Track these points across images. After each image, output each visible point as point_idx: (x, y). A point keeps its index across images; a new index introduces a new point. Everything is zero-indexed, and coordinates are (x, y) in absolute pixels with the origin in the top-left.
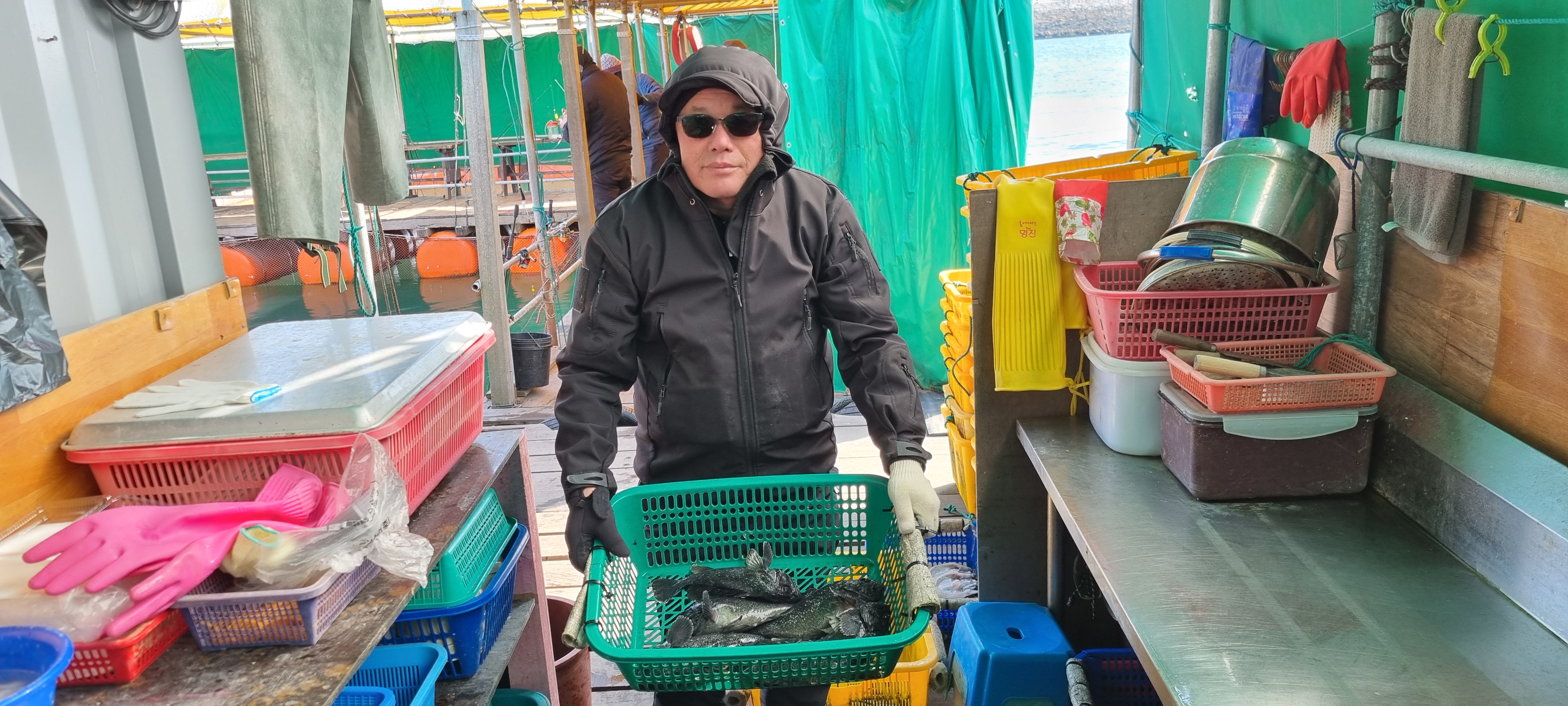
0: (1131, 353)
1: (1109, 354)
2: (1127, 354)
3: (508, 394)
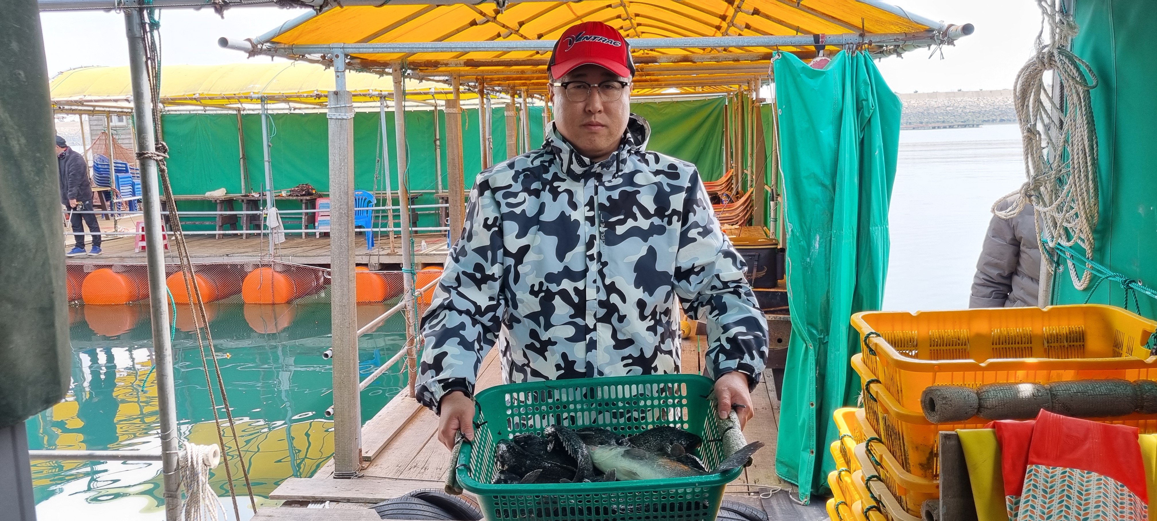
3: (350, 461)
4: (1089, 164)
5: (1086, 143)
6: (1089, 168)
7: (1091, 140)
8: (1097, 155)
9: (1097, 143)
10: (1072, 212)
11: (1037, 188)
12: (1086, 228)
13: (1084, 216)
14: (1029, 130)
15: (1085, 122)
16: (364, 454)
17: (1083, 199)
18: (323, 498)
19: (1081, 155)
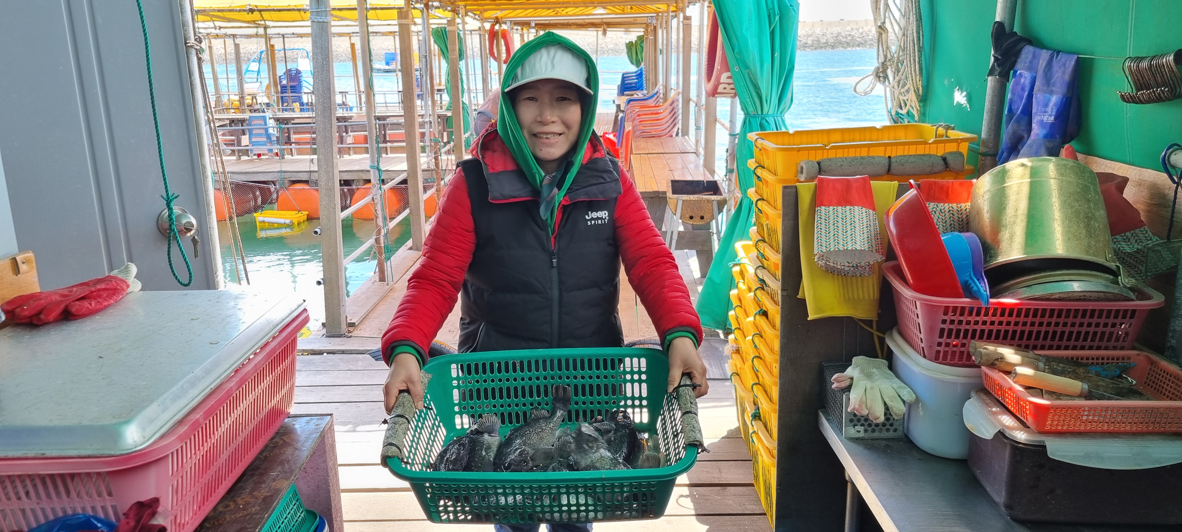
0: (949, 357)
1: (925, 357)
2: (945, 358)
3: (340, 324)
4: (916, 50)
5: (915, 35)
6: (916, 54)
7: (918, 33)
8: (923, 44)
9: (923, 35)
10: (906, 88)
11: (885, 71)
12: (914, 98)
13: (912, 89)
14: (880, 27)
15: (915, 20)
16: (349, 321)
17: (912, 76)
18: (321, 350)
19: (911, 44)
